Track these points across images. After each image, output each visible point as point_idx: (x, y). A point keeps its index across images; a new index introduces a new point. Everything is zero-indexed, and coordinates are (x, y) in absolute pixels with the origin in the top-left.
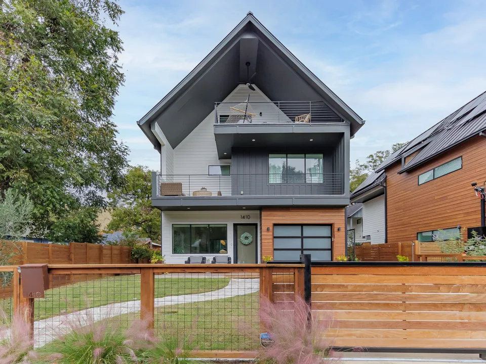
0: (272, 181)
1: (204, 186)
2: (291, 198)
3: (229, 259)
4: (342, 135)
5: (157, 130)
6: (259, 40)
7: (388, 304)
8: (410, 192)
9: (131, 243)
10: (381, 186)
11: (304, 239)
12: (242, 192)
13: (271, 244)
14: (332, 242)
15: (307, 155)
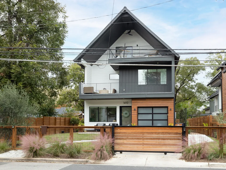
1: (104, 87)
2: (145, 94)
3: (117, 124)
7: (138, 138)
9: (70, 116)
10: (219, 79)
11: (154, 115)
12: (124, 90)
13: (136, 117)
14: (168, 116)
15: (158, 70)
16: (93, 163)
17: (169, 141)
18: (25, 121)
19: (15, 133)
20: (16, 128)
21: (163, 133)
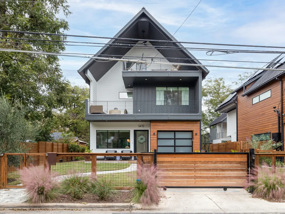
0: (158, 103)
1: (116, 107)
2: (168, 115)
3: (131, 152)
4: (197, 78)
5: (89, 74)
6: (149, 22)
7: (188, 169)
8: (248, 108)
9: (67, 141)
10: (234, 103)
11: (176, 140)
12: (139, 111)
13: (156, 143)
14: (192, 141)
15: (179, 88)
16: (142, 209)
17: (230, 173)
18: (19, 146)
19: (6, 164)
20: (7, 155)
21: (221, 162)
